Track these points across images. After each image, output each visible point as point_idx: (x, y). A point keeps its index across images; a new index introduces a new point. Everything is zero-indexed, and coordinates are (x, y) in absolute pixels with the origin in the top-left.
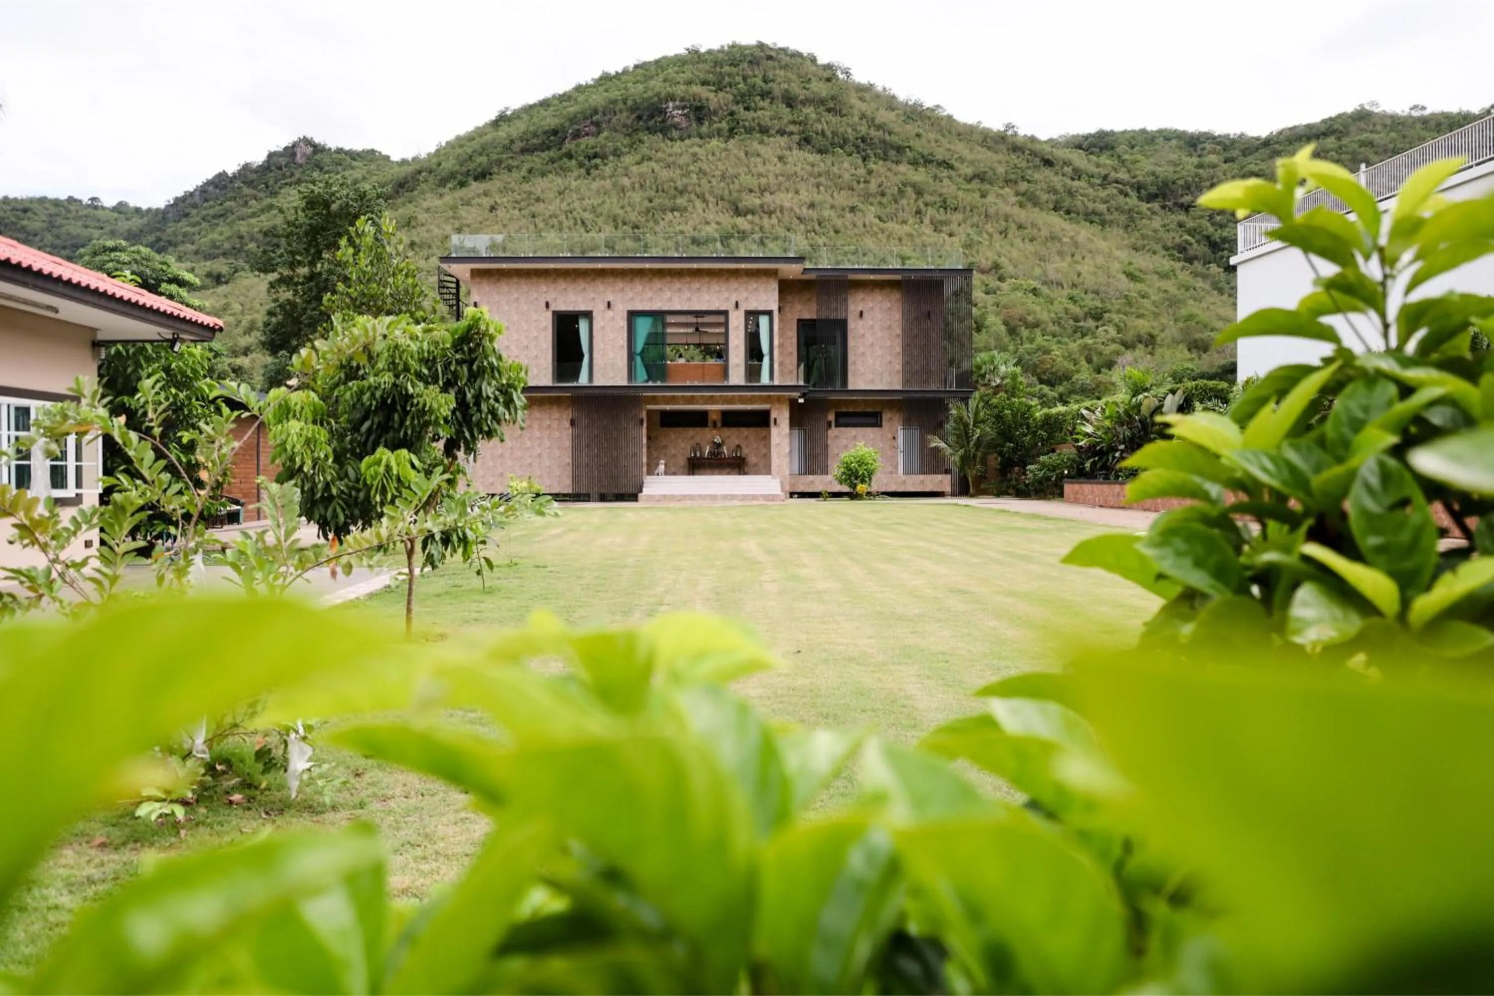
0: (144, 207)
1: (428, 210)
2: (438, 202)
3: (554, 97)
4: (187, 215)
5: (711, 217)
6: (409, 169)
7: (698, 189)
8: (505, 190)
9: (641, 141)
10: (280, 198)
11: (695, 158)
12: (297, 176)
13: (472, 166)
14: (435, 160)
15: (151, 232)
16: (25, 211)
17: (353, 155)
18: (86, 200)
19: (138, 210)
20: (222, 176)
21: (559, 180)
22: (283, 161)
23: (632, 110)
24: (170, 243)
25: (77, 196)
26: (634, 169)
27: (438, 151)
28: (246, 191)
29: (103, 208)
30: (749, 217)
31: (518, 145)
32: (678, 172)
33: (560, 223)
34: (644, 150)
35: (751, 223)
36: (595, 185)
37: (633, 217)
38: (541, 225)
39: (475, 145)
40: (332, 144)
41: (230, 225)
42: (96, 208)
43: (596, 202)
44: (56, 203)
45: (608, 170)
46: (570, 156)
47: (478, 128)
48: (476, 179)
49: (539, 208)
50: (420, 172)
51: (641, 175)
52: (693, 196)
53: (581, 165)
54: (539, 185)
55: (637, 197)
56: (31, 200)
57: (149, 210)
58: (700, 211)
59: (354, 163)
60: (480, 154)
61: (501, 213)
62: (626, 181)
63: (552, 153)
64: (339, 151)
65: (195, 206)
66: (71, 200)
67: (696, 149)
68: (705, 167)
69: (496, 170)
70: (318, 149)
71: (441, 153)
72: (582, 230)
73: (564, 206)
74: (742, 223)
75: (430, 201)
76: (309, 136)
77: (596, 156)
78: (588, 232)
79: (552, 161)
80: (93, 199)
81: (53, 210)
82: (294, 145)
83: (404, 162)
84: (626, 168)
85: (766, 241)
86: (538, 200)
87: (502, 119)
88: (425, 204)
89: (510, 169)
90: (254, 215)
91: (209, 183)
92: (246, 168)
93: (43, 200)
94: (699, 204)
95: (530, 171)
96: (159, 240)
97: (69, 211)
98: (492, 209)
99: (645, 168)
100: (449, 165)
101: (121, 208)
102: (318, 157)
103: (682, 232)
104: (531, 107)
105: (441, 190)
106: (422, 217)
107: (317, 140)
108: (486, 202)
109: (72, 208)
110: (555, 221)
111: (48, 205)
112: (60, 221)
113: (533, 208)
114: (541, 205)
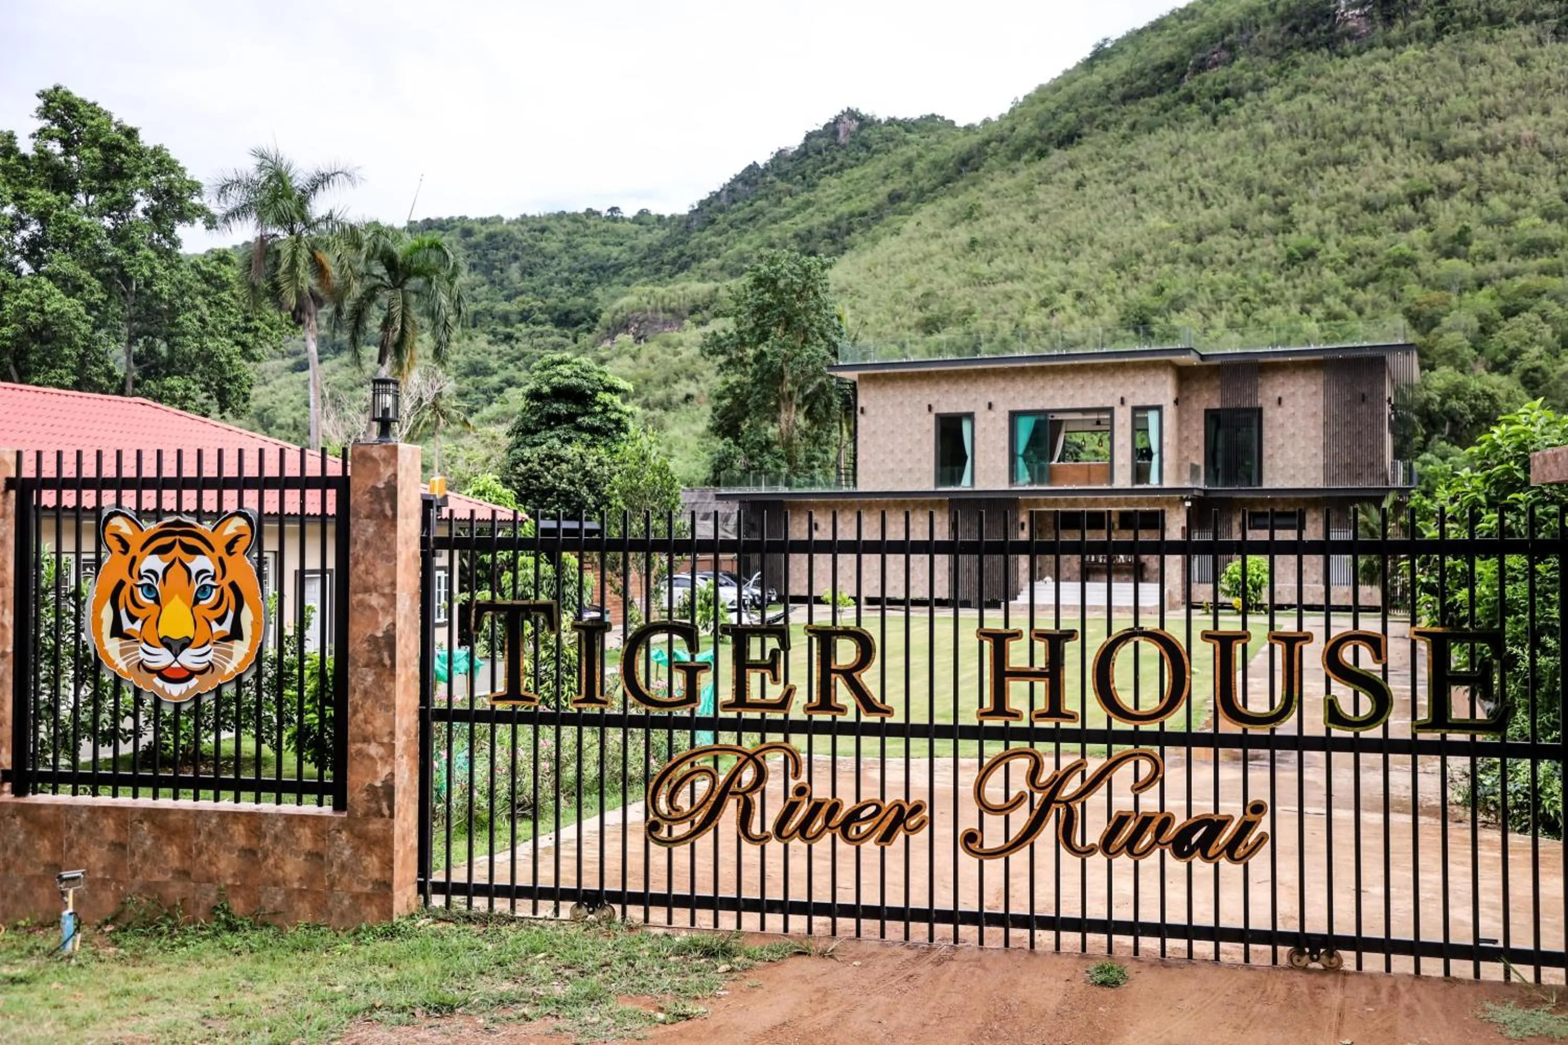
0: (667, 214)
1: (995, 194)
2: (1008, 182)
3: (1173, 13)
4: (712, 222)
5: (1396, 167)
6: (975, 139)
7: (1377, 127)
8: (1097, 157)
9: (1295, 64)
10: (819, 192)
11: (1378, 79)
12: (840, 160)
13: (1055, 127)
14: (1008, 124)
15: (674, 244)
16: (543, 230)
17: (908, 126)
18: (605, 213)
19: (660, 218)
20: (753, 167)
21: (1173, 136)
22: (822, 142)
23: (1283, 20)
24: (693, 258)
25: (596, 208)
26: (1282, 108)
27: (1012, 110)
28: (780, 185)
29: (623, 219)
30: (1461, 161)
31: (1119, 90)
32: (1350, 103)
33: (1169, 197)
34: (1299, 77)
35: (1462, 170)
36: (1222, 138)
37: (1275, 180)
38: (1143, 203)
39: (1061, 97)
40: (882, 115)
41: (760, 230)
42: (615, 220)
43: (1220, 162)
44: (575, 218)
45: (1242, 114)
46: (1189, 98)
47: (1067, 72)
48: (1060, 145)
49: (1141, 179)
50: (988, 143)
51: (1292, 116)
52: (1370, 139)
53: (1206, 110)
55: (1283, 150)
56: (549, 217)
57: (672, 217)
58: (1379, 160)
59: (910, 137)
60: (1067, 110)
61: (1090, 190)
62: (1268, 128)
63: (1165, 98)
64: (892, 122)
65: (721, 210)
66: (590, 213)
67: (1380, 65)
68: (1393, 92)
69: (1086, 130)
70: (865, 122)
71: (1016, 113)
72: (1200, 205)
73: (1177, 174)
74: (1448, 172)
75: (1002, 182)
76: (853, 107)
77: (1227, 94)
78: (1207, 207)
79: (1165, 108)
80: (613, 209)
81: (571, 226)
82: (837, 120)
83: (969, 129)
84: (1270, 108)
85: (1485, 195)
86: (1141, 167)
87: (1100, 55)
88: (992, 186)
89: (1105, 127)
90: (788, 216)
91: (738, 179)
92: (780, 155)
93: (561, 216)
94: (1378, 151)
95: (1133, 127)
96: (682, 254)
97: (587, 226)
98: (1079, 185)
99: (1297, 105)
100: (1026, 129)
101: (642, 218)
102: (864, 133)
103: (1348, 196)
104: (1140, 33)
105: (1014, 165)
106: (987, 204)
107: (864, 111)
108: (1071, 176)
109: (591, 222)
110: (1162, 196)
111: (565, 222)
112: (578, 239)
113: (1133, 180)
114: (1146, 174)
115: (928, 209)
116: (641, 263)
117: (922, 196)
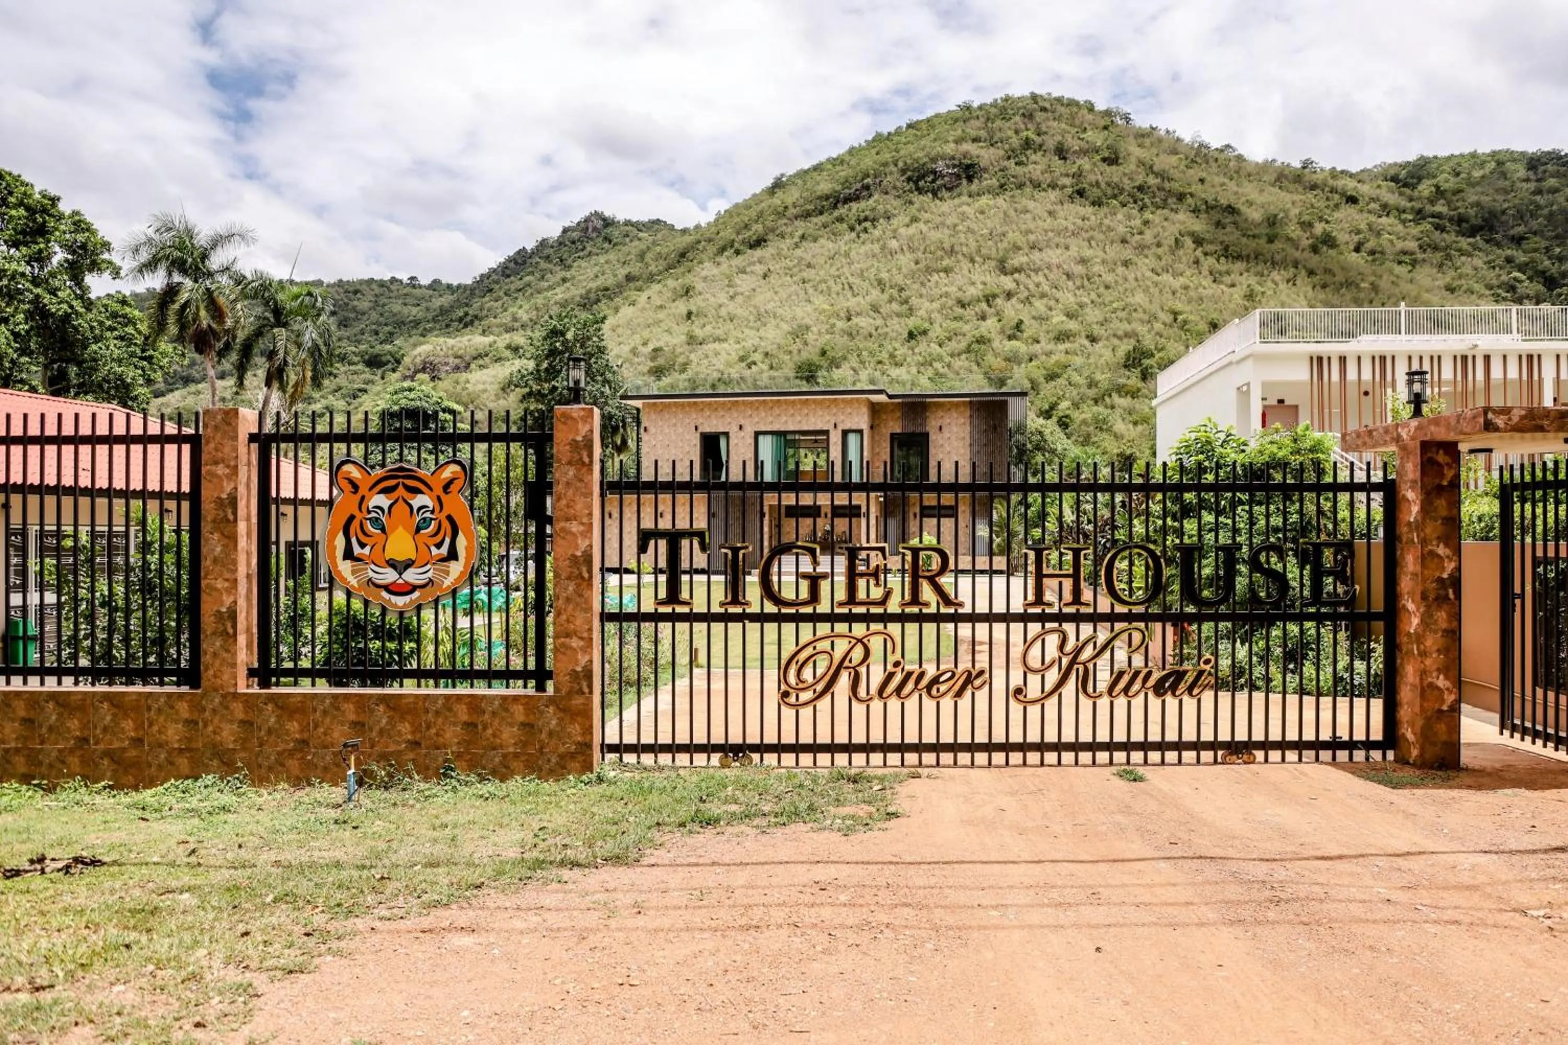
0: (455, 283)
1: (705, 279)
2: (715, 271)
3: (828, 160)
4: (491, 290)
5: (975, 277)
6: (688, 239)
7: (965, 249)
8: (779, 255)
9: (911, 203)
10: (573, 272)
11: (964, 217)
12: (589, 249)
13: (747, 234)
14: (713, 229)
15: (459, 308)
16: (356, 292)
17: (638, 226)
18: (405, 280)
19: (449, 286)
20: (522, 252)
21: (831, 245)
22: (575, 235)
23: (903, 172)
24: (476, 317)
25: (398, 276)
26: (902, 231)
27: (717, 220)
28: (543, 265)
29: (420, 286)
30: (1016, 275)
31: (792, 211)
32: (946, 231)
33: (829, 288)
34: (913, 210)
35: (1016, 281)
36: (863, 249)
37: (899, 279)
38: (811, 291)
39: (753, 213)
40: (621, 217)
41: (528, 299)
42: (414, 286)
43: (863, 266)
44: (382, 284)
45: (877, 233)
46: (840, 220)
47: (754, 195)
48: (751, 247)
49: (809, 274)
50: (699, 242)
51: (911, 238)
52: (960, 257)
53: (852, 229)
54: (809, 251)
55: (905, 260)
56: (361, 282)
57: (459, 286)
58: (965, 272)
59: (641, 235)
60: (756, 222)
61: (772, 279)
62: (894, 244)
63: (824, 218)
64: (628, 223)
65: (497, 282)
66: (393, 280)
67: (965, 208)
68: (974, 226)
69: (770, 237)
70: (608, 223)
71: (722, 220)
72: (849, 294)
73: (833, 271)
74: (1007, 283)
75: (708, 269)
76: (599, 210)
77: (866, 219)
78: (854, 296)
79: (825, 226)
80: (412, 278)
81: (377, 290)
82: (587, 220)
83: (684, 231)
84: (895, 231)
85: (1033, 300)
86: (809, 266)
87: (778, 185)
88: (704, 273)
89: (782, 236)
90: (551, 288)
91: (511, 260)
92: (543, 243)
93: (371, 281)
94: (965, 265)
95: (803, 237)
96: (466, 314)
97: (390, 290)
98: (765, 276)
99: (912, 230)
100: (728, 234)
101: (435, 285)
102: (609, 230)
103: (947, 295)
104: (806, 172)
105: (718, 259)
106: (700, 286)
107: (607, 214)
108: (759, 269)
109: (393, 287)
110: (824, 286)
111: (374, 286)
112: (383, 300)
113: (805, 274)
114: (813, 271)
115: (656, 287)
116: (434, 320)
117: (651, 279)
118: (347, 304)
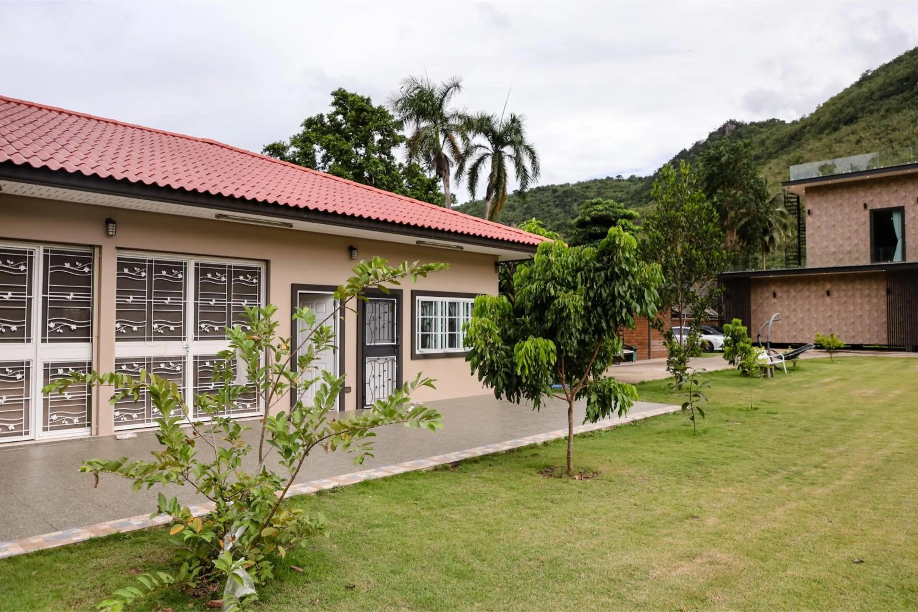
0: (643, 176)
1: (811, 150)
2: (817, 144)
3: (906, 54)
6: (798, 127)
8: (869, 127)
13: (842, 116)
14: (815, 117)
16: (587, 188)
17: (761, 125)
18: (615, 178)
19: (640, 179)
20: (683, 152)
21: (912, 113)
22: (718, 137)
25: (611, 176)
27: (817, 111)
28: (696, 157)
29: (623, 180)
31: (878, 94)
38: (897, 147)
39: (844, 101)
40: (748, 121)
42: (619, 181)
44: (601, 181)
47: (846, 90)
48: (846, 124)
49: (896, 135)
50: (805, 127)
54: (895, 119)
56: (590, 182)
57: (646, 178)
59: (762, 130)
60: (848, 107)
61: (865, 143)
63: (905, 94)
64: (752, 124)
66: (608, 178)
69: (860, 115)
70: (739, 125)
71: (820, 111)
75: (814, 144)
79: (906, 99)
80: (619, 176)
81: (600, 185)
82: (725, 126)
83: (794, 123)
86: (894, 130)
87: (865, 78)
88: (809, 147)
89: (871, 112)
91: (677, 157)
92: (697, 145)
93: (595, 181)
95: (887, 111)
97: (607, 185)
98: (858, 142)
100: (825, 118)
101: (632, 179)
102: (739, 130)
105: (819, 136)
106: (806, 156)
107: (738, 121)
108: (853, 138)
109: (609, 183)
110: (909, 142)
111: (597, 183)
112: (603, 190)
113: (890, 136)
114: (897, 133)
115: (774, 161)
116: (632, 198)
117: (770, 156)
118: (582, 195)
